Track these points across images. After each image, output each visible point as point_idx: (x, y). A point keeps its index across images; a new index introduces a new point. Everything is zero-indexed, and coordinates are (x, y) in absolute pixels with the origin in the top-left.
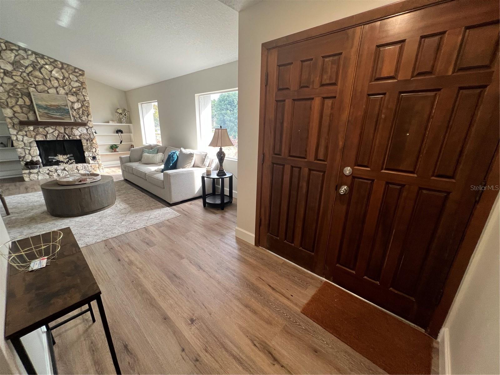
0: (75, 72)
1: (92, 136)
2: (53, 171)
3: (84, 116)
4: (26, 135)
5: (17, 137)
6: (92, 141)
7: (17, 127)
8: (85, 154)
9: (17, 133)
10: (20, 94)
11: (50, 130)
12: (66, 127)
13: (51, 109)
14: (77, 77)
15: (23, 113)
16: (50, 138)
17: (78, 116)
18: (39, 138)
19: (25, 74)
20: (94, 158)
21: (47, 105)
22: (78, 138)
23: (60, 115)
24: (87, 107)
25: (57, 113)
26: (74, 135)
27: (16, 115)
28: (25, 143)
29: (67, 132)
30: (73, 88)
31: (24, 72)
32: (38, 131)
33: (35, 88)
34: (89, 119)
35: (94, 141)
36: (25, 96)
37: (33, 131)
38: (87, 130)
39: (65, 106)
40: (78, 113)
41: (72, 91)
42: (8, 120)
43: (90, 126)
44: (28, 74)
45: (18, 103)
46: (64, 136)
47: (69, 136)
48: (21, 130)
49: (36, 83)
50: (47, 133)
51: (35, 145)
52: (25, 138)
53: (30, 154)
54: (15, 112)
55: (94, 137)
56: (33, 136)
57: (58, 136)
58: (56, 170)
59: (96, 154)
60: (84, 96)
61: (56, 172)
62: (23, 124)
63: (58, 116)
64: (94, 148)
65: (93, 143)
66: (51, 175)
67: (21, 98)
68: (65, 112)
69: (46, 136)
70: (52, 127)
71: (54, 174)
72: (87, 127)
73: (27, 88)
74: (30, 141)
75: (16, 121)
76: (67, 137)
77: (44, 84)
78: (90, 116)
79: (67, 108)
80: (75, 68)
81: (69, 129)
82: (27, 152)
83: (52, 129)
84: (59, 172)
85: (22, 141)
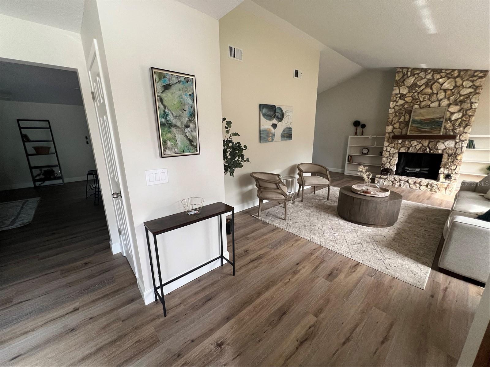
0: (474, 76)
1: (458, 152)
2: (398, 180)
3: (460, 128)
4: (394, 147)
5: (387, 149)
6: (456, 157)
7: (390, 140)
8: (440, 171)
9: (388, 145)
10: (404, 112)
11: (415, 143)
12: (432, 140)
13: (424, 123)
14: (473, 81)
15: (399, 128)
16: (411, 150)
17: (451, 128)
18: (403, 150)
19: (416, 94)
20: (448, 177)
21: (421, 120)
22: (440, 152)
23: (430, 128)
24: (470, 116)
25: (428, 126)
26: (437, 149)
27: (394, 130)
28: (390, 154)
29: (430, 146)
30: (461, 96)
31: (417, 92)
32: (404, 144)
33: (419, 105)
34: (465, 131)
35: (459, 158)
36: (408, 113)
37: (401, 143)
38: (456, 143)
39: (440, 118)
40: (453, 125)
41: (458, 100)
42: (387, 135)
43: (463, 139)
44: (419, 93)
45: (399, 121)
46: (426, 149)
47: (430, 150)
48: (391, 143)
49: (422, 100)
50: (411, 146)
51: (397, 155)
52: (393, 149)
53: (390, 162)
54: (394, 128)
55: (462, 152)
56: (399, 148)
57: (419, 149)
58: (400, 180)
59: (454, 173)
60: (471, 103)
61: (400, 182)
62: (396, 137)
63: (427, 130)
64: (455, 165)
65: (457, 159)
66: (394, 184)
67: (404, 116)
68: (438, 124)
69: (409, 148)
70: (418, 140)
71: (396, 183)
72: (457, 141)
73: (412, 106)
74: (395, 152)
75: (392, 135)
76: (428, 150)
77: (429, 99)
78: (469, 127)
79: (441, 120)
80: (476, 71)
81: (433, 142)
82: (389, 160)
83: (417, 142)
84: (402, 182)
85: (389, 152)
